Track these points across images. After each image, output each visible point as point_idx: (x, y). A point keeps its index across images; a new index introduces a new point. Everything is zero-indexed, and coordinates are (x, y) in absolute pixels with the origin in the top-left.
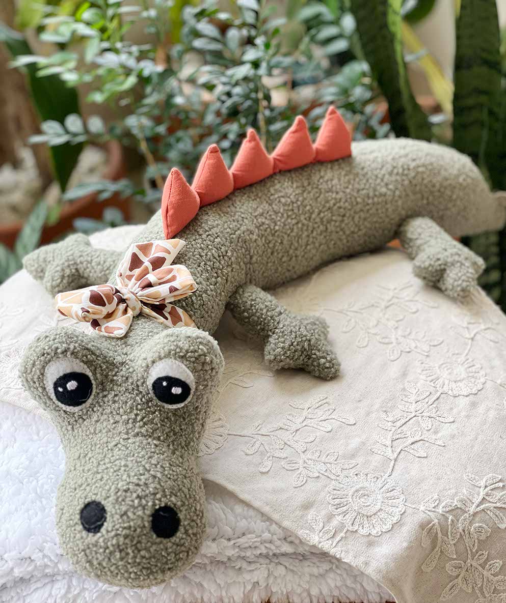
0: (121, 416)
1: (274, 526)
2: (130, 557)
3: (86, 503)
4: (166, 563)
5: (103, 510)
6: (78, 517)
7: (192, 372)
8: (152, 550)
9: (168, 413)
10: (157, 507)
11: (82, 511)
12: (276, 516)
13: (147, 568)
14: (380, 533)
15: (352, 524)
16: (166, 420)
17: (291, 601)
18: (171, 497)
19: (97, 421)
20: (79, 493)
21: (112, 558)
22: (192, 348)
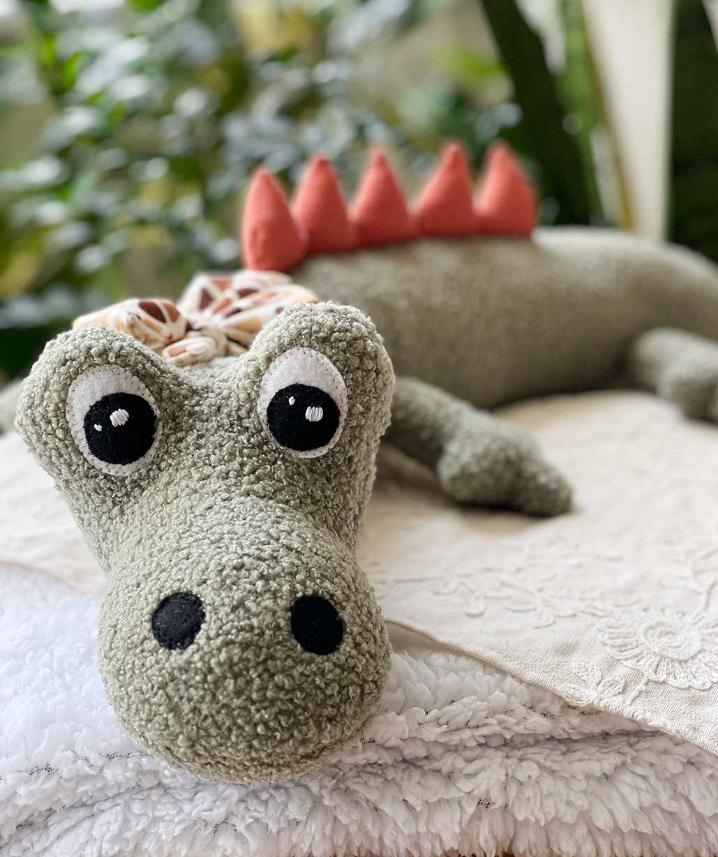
0: (214, 467)
1: (509, 680)
2: (255, 687)
3: (162, 597)
4: (322, 704)
5: (197, 602)
6: (148, 625)
7: (341, 371)
8: (295, 673)
9: (299, 466)
10: (300, 595)
11: (155, 615)
12: (509, 665)
13: (289, 714)
14: (710, 685)
15: (656, 672)
16: (295, 477)
17: (555, 850)
18: (322, 582)
19: (168, 484)
20: (147, 586)
21: (218, 693)
22: (339, 324)
